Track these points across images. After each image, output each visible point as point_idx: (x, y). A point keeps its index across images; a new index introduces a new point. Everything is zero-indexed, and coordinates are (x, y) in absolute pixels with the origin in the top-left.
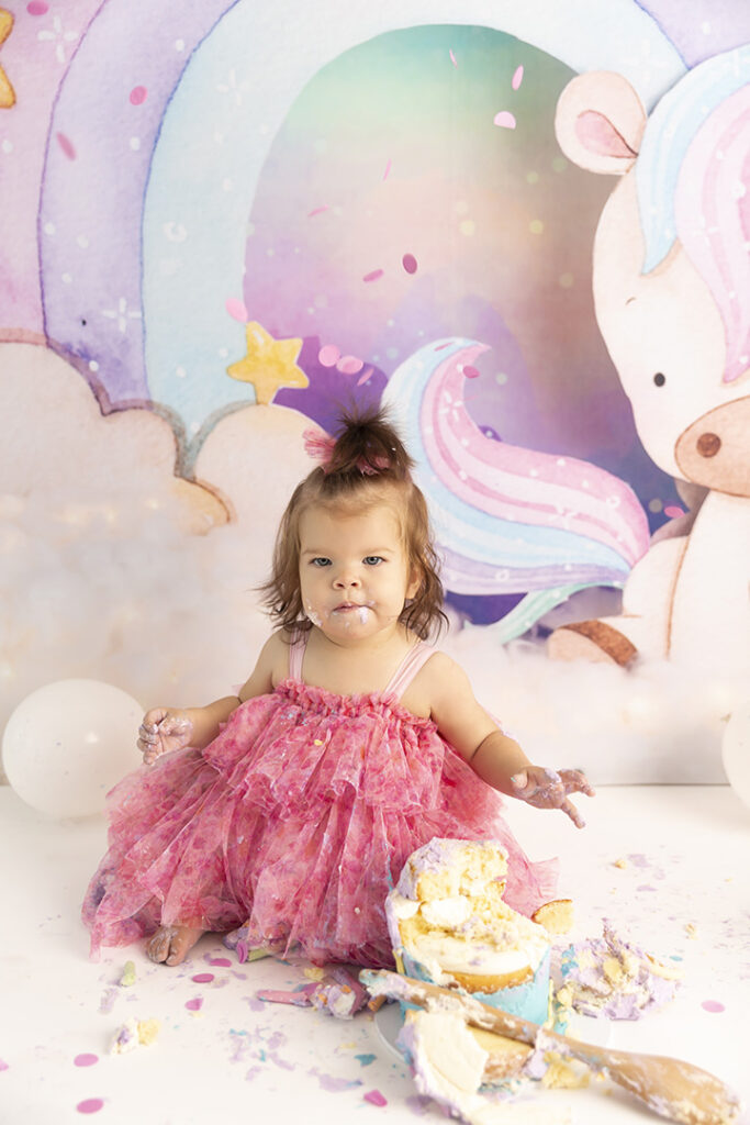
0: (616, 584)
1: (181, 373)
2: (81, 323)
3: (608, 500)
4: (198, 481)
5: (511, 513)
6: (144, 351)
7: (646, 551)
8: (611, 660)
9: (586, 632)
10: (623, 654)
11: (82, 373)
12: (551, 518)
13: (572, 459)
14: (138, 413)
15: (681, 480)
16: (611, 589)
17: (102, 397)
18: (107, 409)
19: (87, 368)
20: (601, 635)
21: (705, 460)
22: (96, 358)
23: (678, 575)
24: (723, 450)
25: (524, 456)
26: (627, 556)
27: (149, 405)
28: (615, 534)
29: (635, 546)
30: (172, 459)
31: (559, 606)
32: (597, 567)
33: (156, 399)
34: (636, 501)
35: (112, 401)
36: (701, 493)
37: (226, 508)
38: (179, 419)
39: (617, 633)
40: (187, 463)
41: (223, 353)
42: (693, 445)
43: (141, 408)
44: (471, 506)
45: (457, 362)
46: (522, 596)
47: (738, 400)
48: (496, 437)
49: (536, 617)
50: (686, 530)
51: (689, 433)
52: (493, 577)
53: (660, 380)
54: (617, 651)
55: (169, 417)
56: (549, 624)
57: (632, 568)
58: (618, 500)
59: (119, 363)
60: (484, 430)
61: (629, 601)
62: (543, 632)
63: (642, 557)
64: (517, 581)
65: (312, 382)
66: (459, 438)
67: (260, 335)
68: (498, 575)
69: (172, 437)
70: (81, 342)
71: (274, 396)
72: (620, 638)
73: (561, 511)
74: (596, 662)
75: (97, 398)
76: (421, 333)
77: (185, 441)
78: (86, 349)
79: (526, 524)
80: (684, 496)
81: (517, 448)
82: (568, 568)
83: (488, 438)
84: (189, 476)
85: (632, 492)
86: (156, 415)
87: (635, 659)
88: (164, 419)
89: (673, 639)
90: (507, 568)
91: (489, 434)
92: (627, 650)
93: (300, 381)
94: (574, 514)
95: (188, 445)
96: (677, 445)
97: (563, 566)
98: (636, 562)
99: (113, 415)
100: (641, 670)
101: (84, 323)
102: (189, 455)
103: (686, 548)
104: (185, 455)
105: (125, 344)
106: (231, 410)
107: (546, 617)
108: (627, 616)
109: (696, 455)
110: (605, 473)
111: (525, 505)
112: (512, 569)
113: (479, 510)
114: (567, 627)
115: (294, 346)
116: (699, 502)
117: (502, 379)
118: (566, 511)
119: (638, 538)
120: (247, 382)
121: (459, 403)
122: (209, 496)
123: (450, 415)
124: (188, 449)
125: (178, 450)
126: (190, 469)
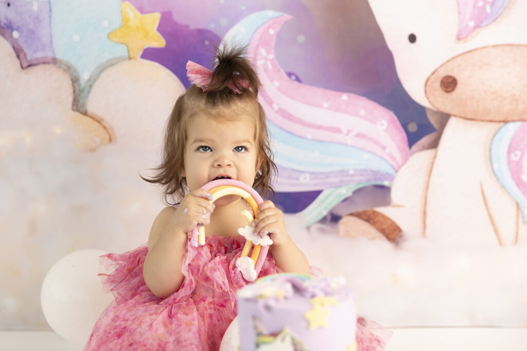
0: (386, 183)
1: (76, 38)
2: (6, 5)
3: (379, 124)
4: (89, 113)
5: (310, 133)
6: (50, 23)
7: (406, 160)
8: (384, 238)
9: (365, 218)
10: (392, 234)
11: (7, 40)
12: (339, 137)
13: (352, 95)
14: (47, 67)
15: (429, 109)
16: (382, 187)
17: (22, 56)
18: (25, 65)
19: (11, 36)
20: (376, 220)
21: (446, 95)
22: (18, 29)
23: (429, 176)
24: (459, 88)
25: (318, 93)
26: (393, 163)
27: (54, 61)
28: (384, 148)
29: (398, 156)
30: (71, 99)
31: (345, 200)
32: (372, 171)
33: (59, 56)
34: (398, 124)
35: (29, 58)
36: (445, 118)
37: (108, 132)
38: (75, 70)
39: (387, 218)
40: (81, 101)
41: (105, 23)
42: (438, 84)
43: (49, 63)
44: (282, 129)
45: (269, 27)
46: (318, 193)
47: (468, 52)
48: (298, 79)
49: (330, 207)
50: (434, 145)
51: (434, 76)
52: (298, 179)
53: (412, 38)
54: (387, 231)
55: (69, 69)
56: (339, 212)
57: (397, 171)
58: (385, 124)
59: (32, 32)
60: (290, 75)
61: (395, 195)
62: (334, 218)
63: (404, 163)
64: (315, 181)
65: (168, 42)
66: (272, 80)
67: (132, 12)
68: (302, 178)
69: (70, 82)
70: (6, 18)
71: (141, 53)
72: (390, 222)
73: (345, 131)
74: (373, 239)
75: (18, 57)
76: (243, 8)
77: (79, 85)
78: (10, 23)
79: (321, 141)
80: (433, 120)
81: (313, 88)
82: (351, 172)
83: (293, 80)
84: (82, 110)
85: (395, 117)
86: (59, 68)
87: (401, 236)
88: (65, 71)
89: (428, 221)
90: (308, 172)
91: (293, 77)
92: (395, 230)
93: (159, 42)
94: (354, 133)
95: (81, 88)
96: (426, 85)
97: (348, 171)
98: (400, 167)
99: (30, 68)
100: (406, 245)
101: (9, 5)
102: (83, 95)
103: (435, 157)
104: (79, 95)
105: (37, 19)
106: (111, 64)
107: (336, 207)
108: (394, 206)
109: (440, 91)
110: (376, 105)
111: (320, 127)
112: (312, 173)
113: (288, 132)
114: (352, 215)
115: (154, 19)
116: (443, 124)
117: (301, 39)
118: (349, 132)
119: (401, 151)
120: (122, 43)
121: (271, 56)
122: (96, 124)
123: (265, 64)
124: (81, 91)
125: (74, 92)
126: (83, 105)
